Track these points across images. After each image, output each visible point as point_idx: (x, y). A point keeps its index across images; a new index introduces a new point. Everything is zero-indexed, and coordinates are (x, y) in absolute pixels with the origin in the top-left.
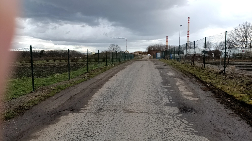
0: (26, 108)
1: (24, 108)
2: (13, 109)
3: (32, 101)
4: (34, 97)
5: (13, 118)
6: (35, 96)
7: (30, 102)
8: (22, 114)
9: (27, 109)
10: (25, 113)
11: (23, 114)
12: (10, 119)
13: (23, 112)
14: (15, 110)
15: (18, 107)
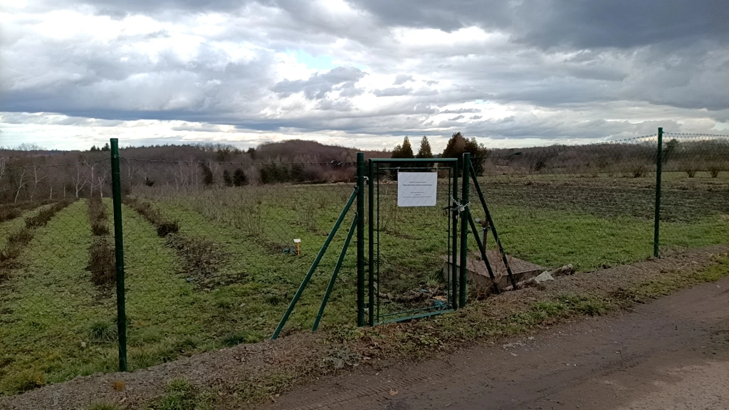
0: (637, 298)
1: (633, 297)
2: (603, 293)
3: (652, 282)
4: (657, 272)
5: (606, 314)
6: (662, 272)
7: (648, 285)
8: (627, 309)
9: (638, 301)
10: (634, 310)
11: (631, 311)
12: (599, 314)
13: (631, 306)
14: (608, 297)
15: (616, 289)
